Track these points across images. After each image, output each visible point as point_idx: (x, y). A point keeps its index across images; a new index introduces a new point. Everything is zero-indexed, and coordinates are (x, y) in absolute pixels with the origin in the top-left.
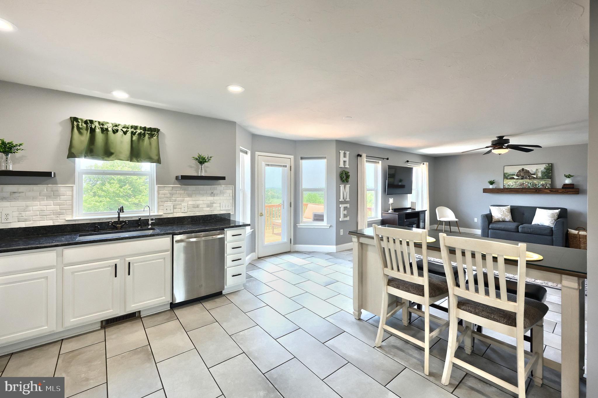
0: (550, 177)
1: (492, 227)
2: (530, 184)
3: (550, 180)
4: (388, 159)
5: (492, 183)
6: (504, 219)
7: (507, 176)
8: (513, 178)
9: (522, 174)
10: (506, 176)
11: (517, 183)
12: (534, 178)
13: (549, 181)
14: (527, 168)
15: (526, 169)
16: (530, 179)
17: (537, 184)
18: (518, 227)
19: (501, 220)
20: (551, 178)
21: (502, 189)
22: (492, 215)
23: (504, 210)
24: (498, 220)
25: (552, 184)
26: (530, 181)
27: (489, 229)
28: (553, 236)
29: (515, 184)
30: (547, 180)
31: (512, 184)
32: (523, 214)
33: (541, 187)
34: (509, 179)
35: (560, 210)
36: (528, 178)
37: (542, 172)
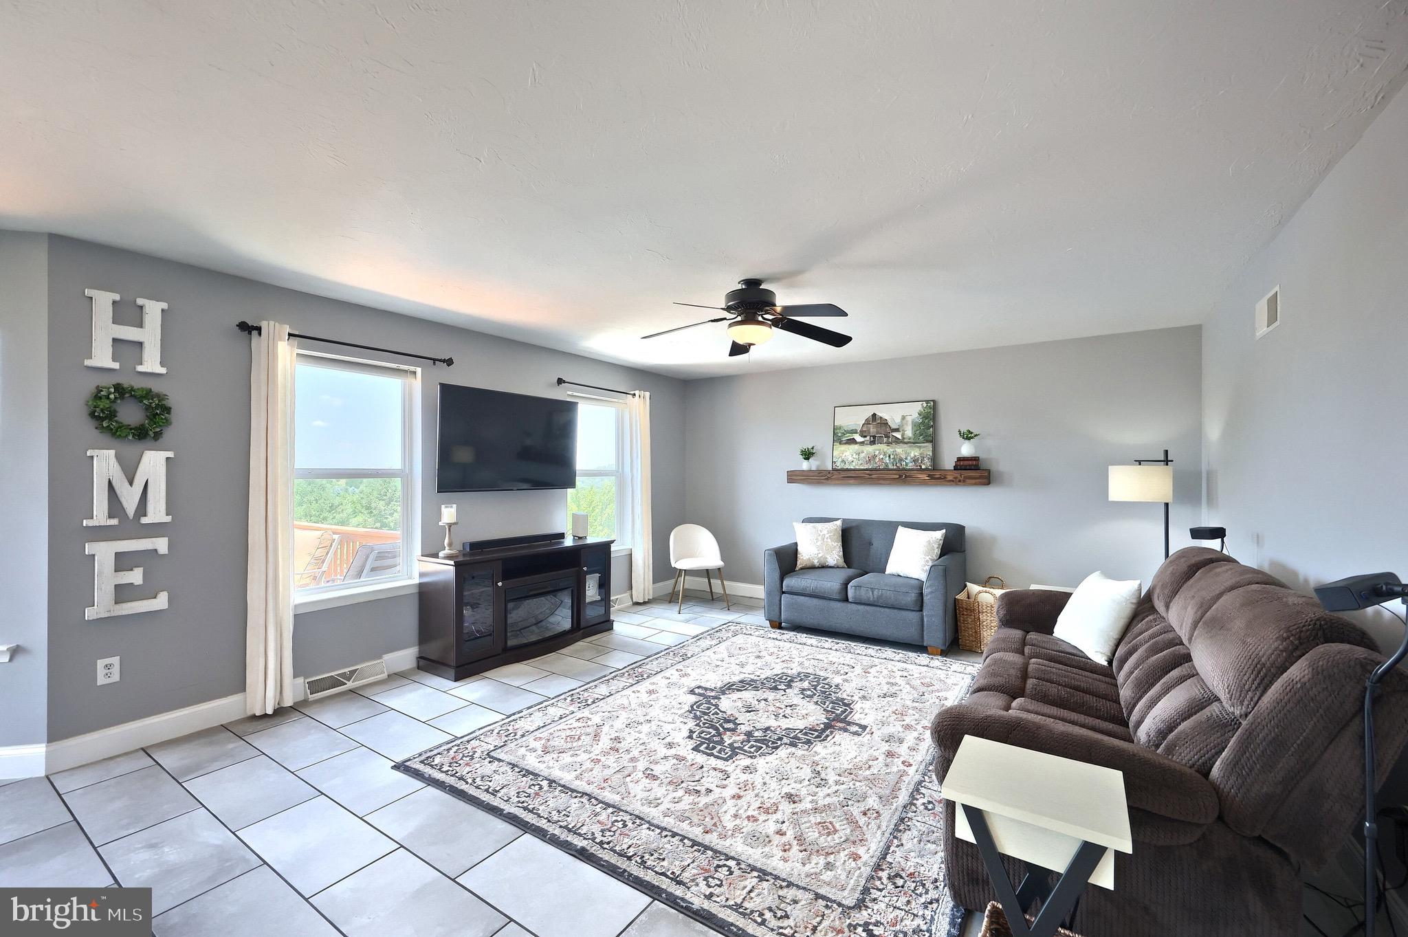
0: (931, 438)
1: (788, 586)
2: (890, 456)
3: (930, 445)
4: (449, 362)
5: (807, 455)
6: (823, 561)
7: (840, 435)
8: (853, 441)
9: (873, 430)
10: (841, 437)
11: (862, 455)
12: (897, 441)
13: (927, 449)
14: (883, 412)
15: (881, 415)
16: (888, 443)
17: (904, 457)
18: (846, 585)
19: (816, 563)
20: (931, 442)
21: (829, 472)
22: (797, 550)
23: (825, 532)
24: (809, 564)
25: (935, 458)
26: (889, 450)
27: (783, 593)
28: (924, 611)
29: (857, 457)
30: (924, 447)
31: (850, 459)
32: (870, 544)
33: (911, 465)
34: (846, 443)
35: (944, 531)
36: (885, 439)
37: (915, 425)
